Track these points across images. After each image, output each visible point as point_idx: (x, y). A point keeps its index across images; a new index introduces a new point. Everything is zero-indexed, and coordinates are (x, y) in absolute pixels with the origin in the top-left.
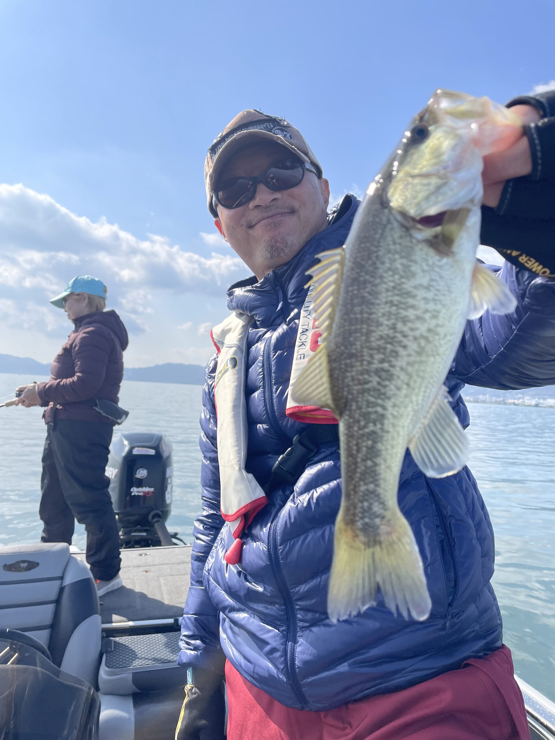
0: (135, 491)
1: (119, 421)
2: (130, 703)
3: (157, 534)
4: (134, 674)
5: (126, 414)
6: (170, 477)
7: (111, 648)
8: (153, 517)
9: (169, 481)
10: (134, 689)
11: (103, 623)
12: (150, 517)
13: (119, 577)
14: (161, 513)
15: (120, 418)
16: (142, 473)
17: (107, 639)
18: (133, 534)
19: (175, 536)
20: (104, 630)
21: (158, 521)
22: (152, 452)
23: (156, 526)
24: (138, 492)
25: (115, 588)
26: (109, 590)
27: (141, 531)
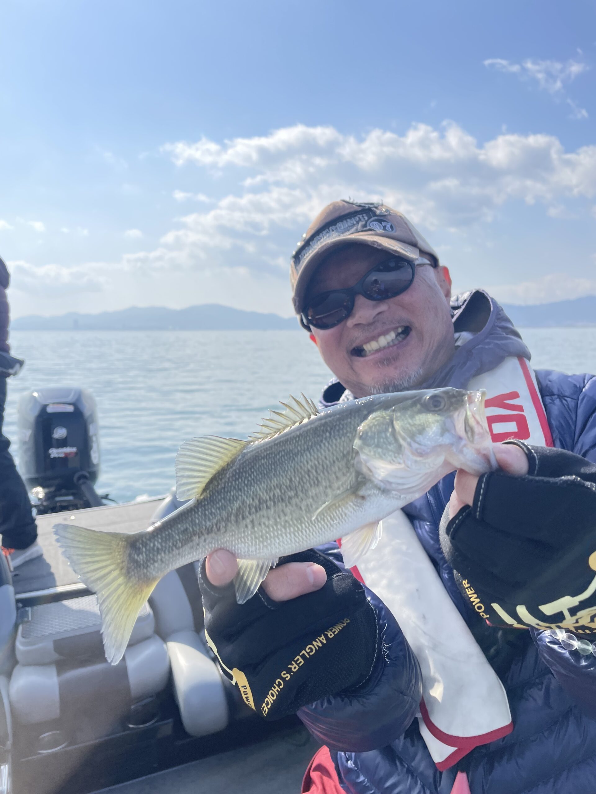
0: (55, 453)
1: (11, 371)
2: (53, 671)
3: (85, 496)
4: (55, 642)
5: (21, 363)
6: (95, 435)
7: (28, 618)
8: (79, 479)
9: (94, 439)
10: (56, 656)
11: (16, 593)
12: (75, 479)
13: (37, 545)
14: (87, 475)
15: (12, 367)
16: (60, 433)
17: (23, 609)
18: (58, 499)
19: (106, 497)
20: (18, 601)
21: (84, 483)
22: (70, 409)
23: (83, 488)
24: (58, 453)
25: (34, 556)
26: (27, 559)
27: (67, 495)
